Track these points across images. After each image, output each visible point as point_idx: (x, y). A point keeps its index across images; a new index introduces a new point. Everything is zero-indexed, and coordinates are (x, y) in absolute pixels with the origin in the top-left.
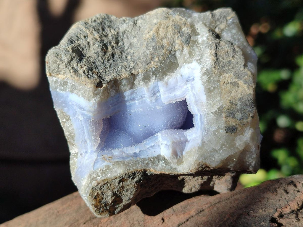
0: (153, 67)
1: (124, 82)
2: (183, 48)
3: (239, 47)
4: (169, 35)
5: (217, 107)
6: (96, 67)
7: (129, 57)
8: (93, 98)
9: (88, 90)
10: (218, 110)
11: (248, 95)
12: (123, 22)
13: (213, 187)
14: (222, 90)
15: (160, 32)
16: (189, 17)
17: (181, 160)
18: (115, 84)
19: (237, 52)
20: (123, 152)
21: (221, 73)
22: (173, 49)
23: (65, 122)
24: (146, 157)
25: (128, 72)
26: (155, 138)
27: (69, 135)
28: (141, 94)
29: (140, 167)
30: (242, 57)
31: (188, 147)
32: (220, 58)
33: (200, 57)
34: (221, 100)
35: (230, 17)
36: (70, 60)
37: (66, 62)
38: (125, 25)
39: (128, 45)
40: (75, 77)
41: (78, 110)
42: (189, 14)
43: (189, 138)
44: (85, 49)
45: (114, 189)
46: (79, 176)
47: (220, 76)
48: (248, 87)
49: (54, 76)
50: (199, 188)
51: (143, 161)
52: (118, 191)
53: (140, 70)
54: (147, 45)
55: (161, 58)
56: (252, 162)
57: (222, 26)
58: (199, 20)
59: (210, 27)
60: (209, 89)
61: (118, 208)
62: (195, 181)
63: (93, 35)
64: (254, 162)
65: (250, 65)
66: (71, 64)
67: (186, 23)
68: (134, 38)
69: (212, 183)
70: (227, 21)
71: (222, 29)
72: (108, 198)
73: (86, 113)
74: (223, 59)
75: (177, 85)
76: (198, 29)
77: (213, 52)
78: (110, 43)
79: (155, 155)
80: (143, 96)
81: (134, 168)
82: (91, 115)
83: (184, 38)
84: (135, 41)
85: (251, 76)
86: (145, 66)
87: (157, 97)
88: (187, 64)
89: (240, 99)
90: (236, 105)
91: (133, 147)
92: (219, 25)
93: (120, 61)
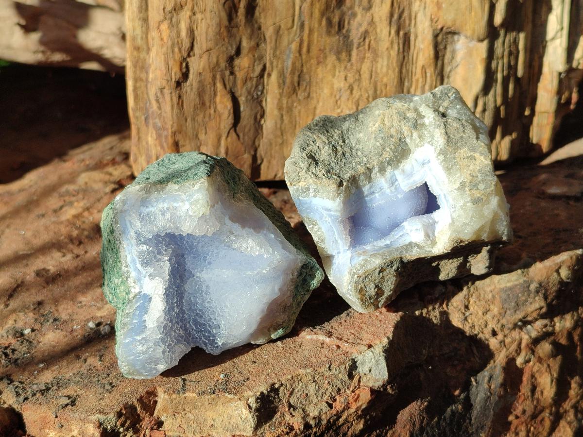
0: (387, 157)
1: (362, 177)
2: (412, 133)
3: (467, 121)
4: (395, 124)
5: (459, 182)
6: (332, 168)
7: (359, 153)
8: (337, 197)
9: (331, 191)
10: (461, 186)
11: (487, 166)
12: (344, 120)
13: (470, 270)
14: (460, 165)
15: (386, 123)
16: (411, 102)
17: (435, 241)
18: (354, 180)
19: (467, 126)
20: (374, 246)
21: (456, 150)
22: (402, 136)
23: (313, 227)
24: (398, 245)
25: (364, 167)
26: (402, 228)
27: (319, 239)
28: (380, 186)
29: (396, 255)
30: (472, 131)
31: (438, 228)
32: (452, 136)
33: (430, 139)
34: (461, 176)
35: (452, 93)
36: (308, 166)
37: (305, 169)
38: (346, 122)
39: (355, 142)
40: (318, 181)
41: (325, 213)
42: (410, 98)
43: (436, 220)
44: (317, 154)
45: (375, 280)
46: (338, 275)
47: (455, 153)
48: (484, 158)
49: (294, 185)
50: (456, 272)
51: (397, 249)
52: (379, 282)
53: (375, 163)
54: (375, 137)
55: (393, 147)
56: (504, 230)
57: (446, 104)
58: (421, 103)
59: (433, 108)
60: (447, 167)
61: (380, 301)
62: (451, 263)
63: (320, 138)
64: (506, 230)
65: (482, 137)
66: (310, 170)
67: (409, 109)
68: (359, 133)
69: (468, 264)
70: (449, 98)
71: (446, 106)
72: (371, 291)
73: (333, 213)
74: (454, 136)
75: (414, 171)
76: (422, 112)
77: (443, 131)
78: (338, 143)
79: (407, 242)
80: (382, 188)
81: (391, 256)
82: (338, 214)
83: (410, 123)
84: (362, 136)
85: (485, 146)
86: (378, 158)
87: (396, 186)
88: (419, 148)
89: (479, 171)
90: (477, 177)
91: (383, 240)
92: (442, 103)
93: (353, 158)
